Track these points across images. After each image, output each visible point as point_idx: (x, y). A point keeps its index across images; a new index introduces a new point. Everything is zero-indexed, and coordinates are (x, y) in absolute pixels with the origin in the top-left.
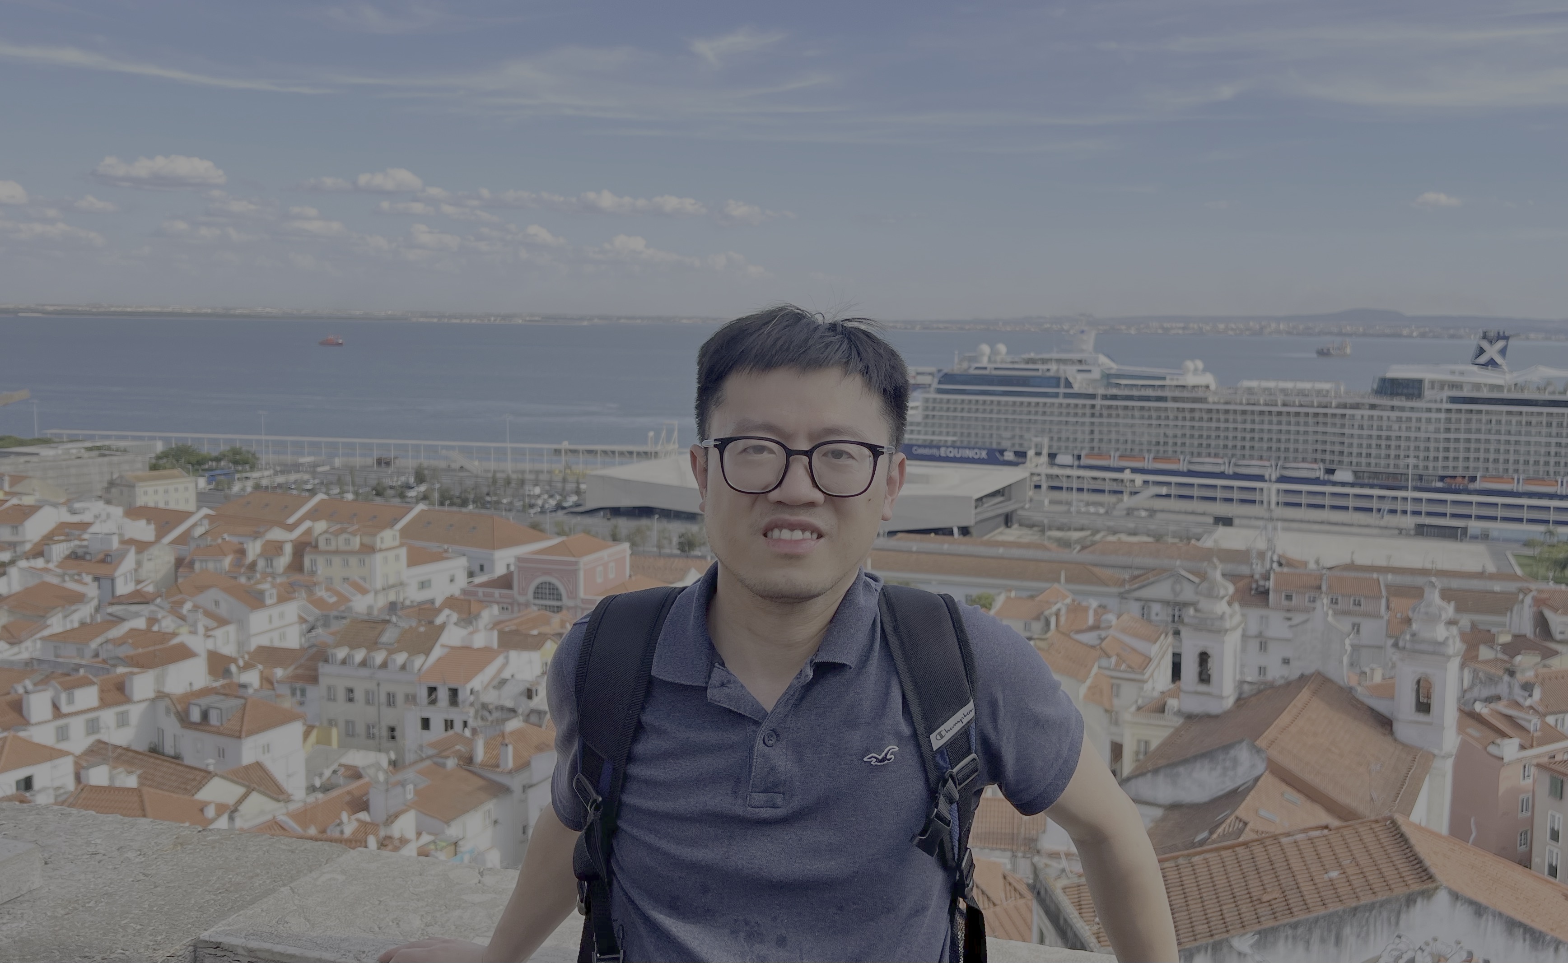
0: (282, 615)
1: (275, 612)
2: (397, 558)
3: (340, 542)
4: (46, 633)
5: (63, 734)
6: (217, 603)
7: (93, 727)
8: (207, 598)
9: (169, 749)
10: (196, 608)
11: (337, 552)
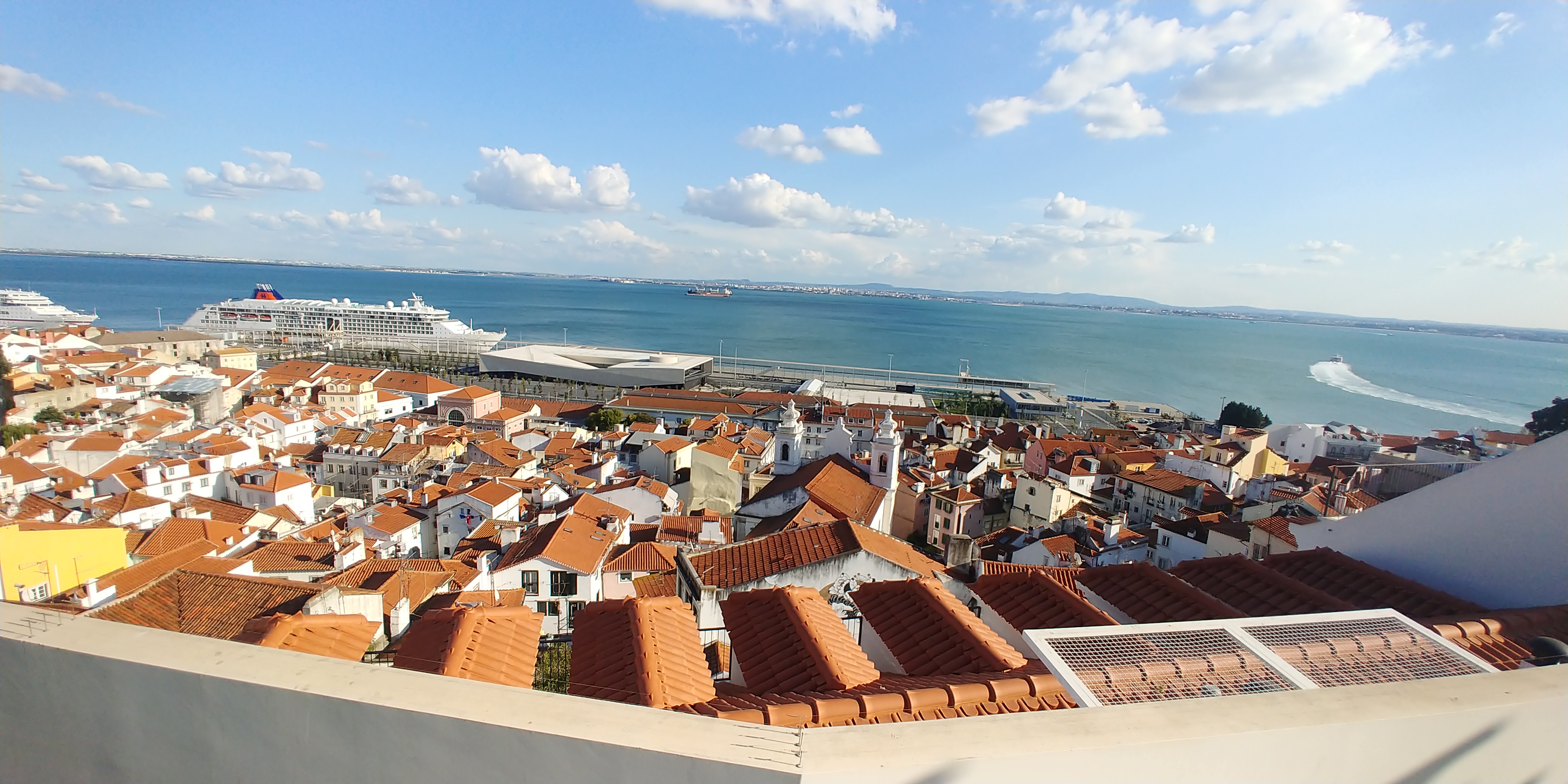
1: (299, 425)
2: (372, 397)
3: (339, 388)
4: (162, 435)
5: (168, 490)
6: (265, 421)
7: (186, 487)
8: (259, 418)
9: (233, 498)
10: (253, 423)
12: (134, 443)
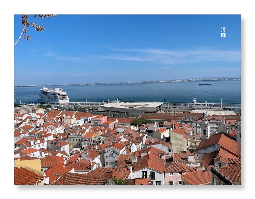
0: (60, 128)
1: (59, 128)
2: (75, 119)
3: (67, 117)
4: (29, 132)
5: (35, 147)
7: (39, 146)
8: (50, 126)
9: (50, 149)
10: (48, 128)
11: (66, 119)
12: (23, 134)
